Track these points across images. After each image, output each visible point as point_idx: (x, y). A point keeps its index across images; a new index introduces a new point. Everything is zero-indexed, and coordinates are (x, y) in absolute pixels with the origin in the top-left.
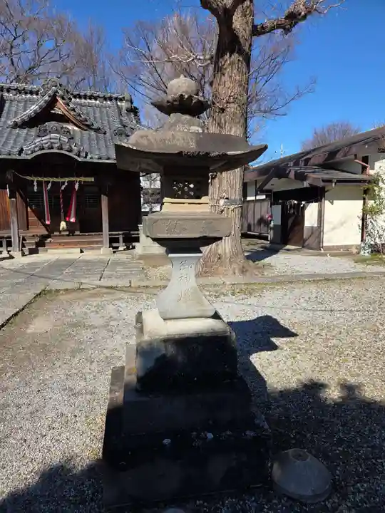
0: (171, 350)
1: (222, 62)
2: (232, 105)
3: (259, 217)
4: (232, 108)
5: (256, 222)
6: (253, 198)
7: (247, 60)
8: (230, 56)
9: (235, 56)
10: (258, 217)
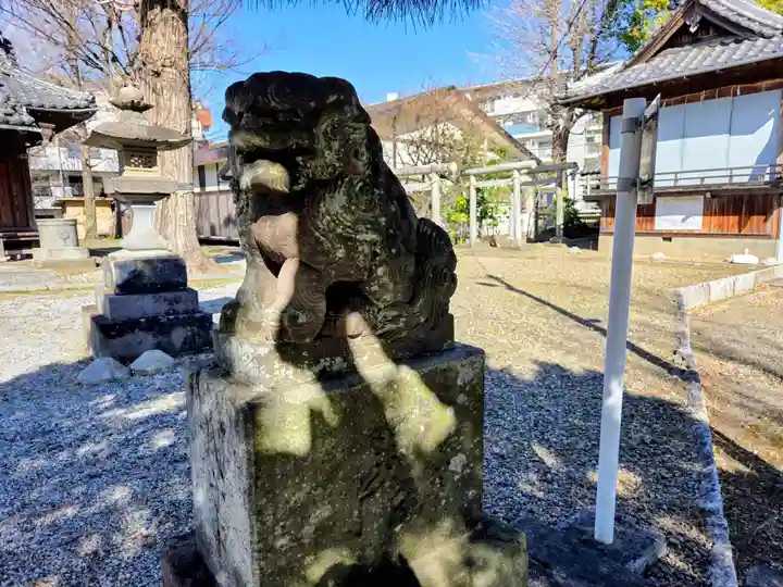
0: (140, 266)
1: (150, 15)
2: (168, 69)
3: (226, 214)
4: (169, 73)
5: (222, 222)
6: (215, 188)
7: (184, 17)
8: (161, 10)
9: (168, 11)
10: (224, 215)
